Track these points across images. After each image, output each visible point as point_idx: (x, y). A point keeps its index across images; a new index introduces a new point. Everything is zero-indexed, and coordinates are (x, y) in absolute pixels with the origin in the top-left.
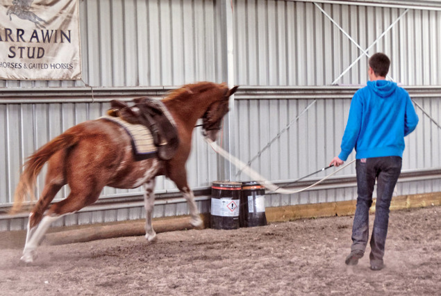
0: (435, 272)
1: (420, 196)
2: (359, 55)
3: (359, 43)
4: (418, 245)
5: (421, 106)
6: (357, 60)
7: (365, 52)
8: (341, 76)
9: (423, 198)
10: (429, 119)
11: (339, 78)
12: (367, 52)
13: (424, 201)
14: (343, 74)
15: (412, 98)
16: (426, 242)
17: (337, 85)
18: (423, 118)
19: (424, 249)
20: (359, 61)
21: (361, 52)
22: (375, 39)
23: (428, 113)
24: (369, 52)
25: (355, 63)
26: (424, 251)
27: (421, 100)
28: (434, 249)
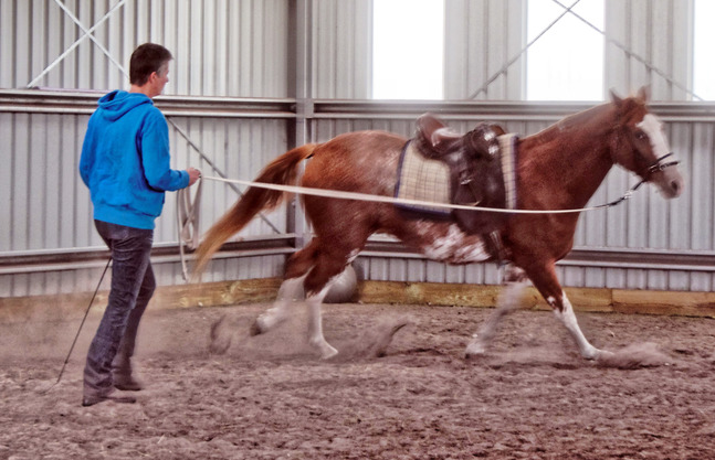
0: (194, 425)
1: (180, 290)
2: (77, 38)
3: (78, 16)
4: (169, 376)
5: (185, 132)
6: (73, 47)
7: (89, 32)
8: (44, 72)
9: (183, 293)
10: (198, 155)
11: (41, 76)
12: (93, 33)
13: (184, 299)
14: (49, 69)
15: (167, 116)
16: (184, 371)
17: (36, 88)
18: (188, 152)
19: (180, 383)
20: (77, 48)
21: (81, 33)
22: (107, 10)
23: (197, 144)
24: (96, 33)
25: (69, 50)
26: (179, 387)
27: (185, 120)
28: (197, 384)
